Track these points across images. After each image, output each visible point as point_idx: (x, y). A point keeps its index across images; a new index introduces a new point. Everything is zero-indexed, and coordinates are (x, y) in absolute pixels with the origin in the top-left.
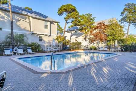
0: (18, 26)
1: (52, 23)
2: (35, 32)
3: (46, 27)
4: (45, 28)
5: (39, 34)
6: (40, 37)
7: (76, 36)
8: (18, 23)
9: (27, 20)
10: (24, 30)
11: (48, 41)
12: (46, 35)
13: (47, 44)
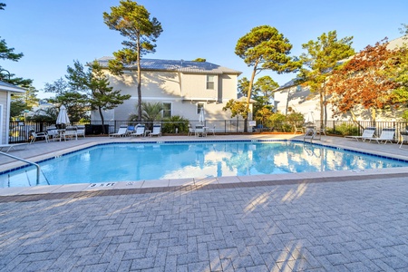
0: (162, 90)
1: (222, 76)
2: (188, 98)
3: (209, 86)
4: (207, 88)
5: (196, 101)
6: (199, 106)
7: (299, 99)
8: (163, 86)
9: (177, 79)
10: (171, 95)
11: (215, 113)
12: (211, 102)
13: (214, 119)
